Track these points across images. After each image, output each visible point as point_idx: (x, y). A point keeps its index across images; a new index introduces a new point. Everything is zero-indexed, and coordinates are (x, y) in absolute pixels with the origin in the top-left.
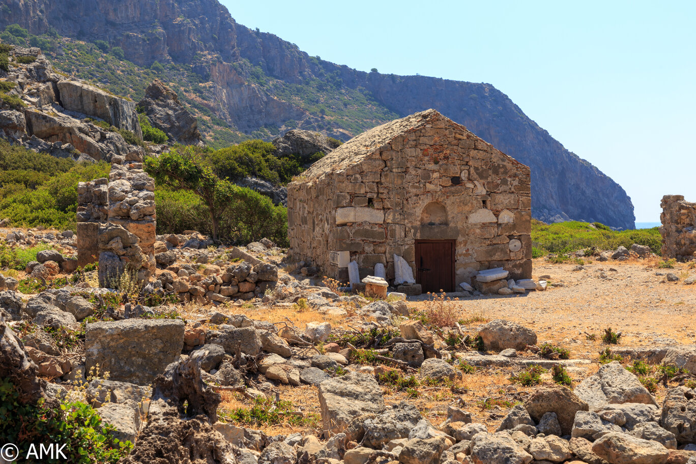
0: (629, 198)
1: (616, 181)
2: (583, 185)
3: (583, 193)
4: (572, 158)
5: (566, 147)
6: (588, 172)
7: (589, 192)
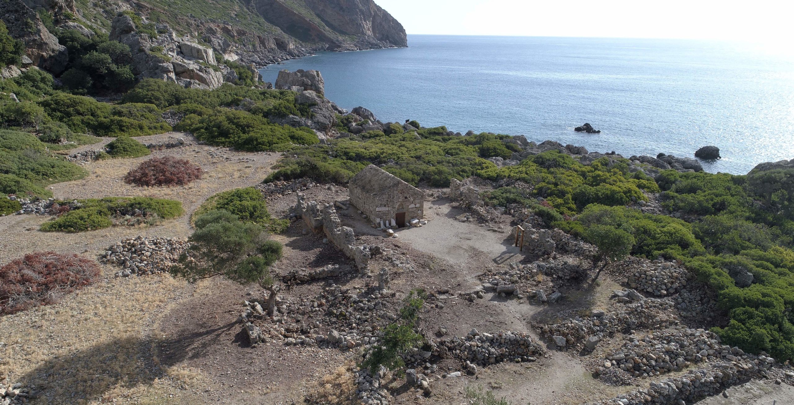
0: (405, 30)
1: (399, 22)
2: (384, 23)
3: (384, 27)
4: (379, 8)
5: (376, 3)
6: (386, 16)
7: (386, 27)
